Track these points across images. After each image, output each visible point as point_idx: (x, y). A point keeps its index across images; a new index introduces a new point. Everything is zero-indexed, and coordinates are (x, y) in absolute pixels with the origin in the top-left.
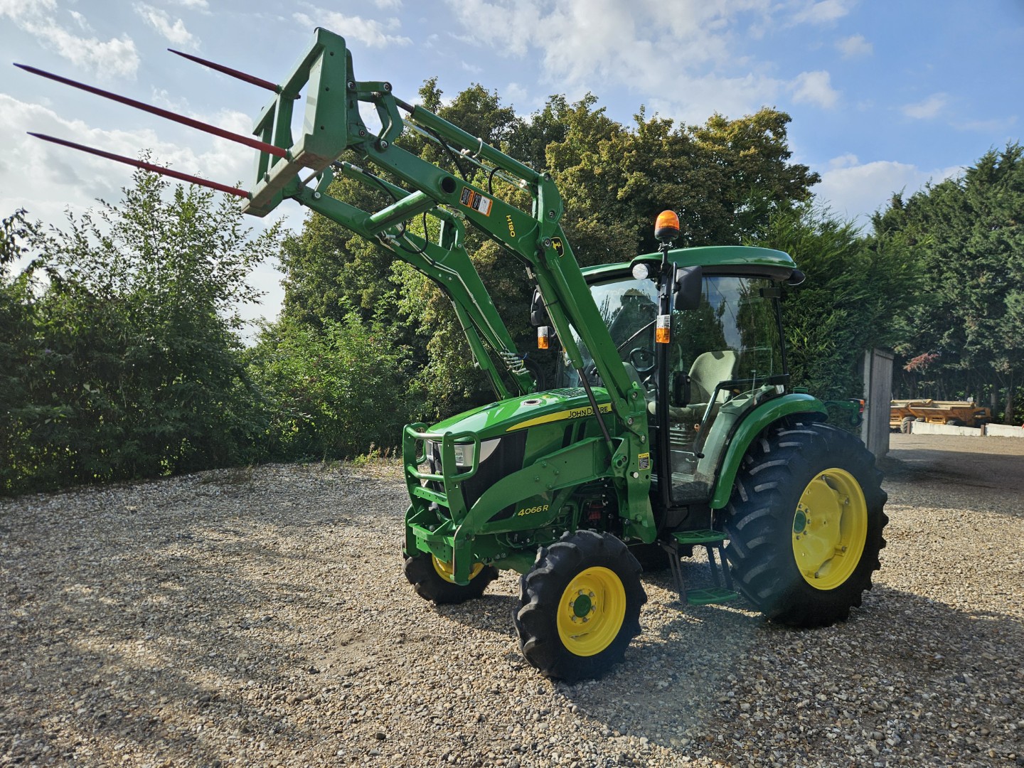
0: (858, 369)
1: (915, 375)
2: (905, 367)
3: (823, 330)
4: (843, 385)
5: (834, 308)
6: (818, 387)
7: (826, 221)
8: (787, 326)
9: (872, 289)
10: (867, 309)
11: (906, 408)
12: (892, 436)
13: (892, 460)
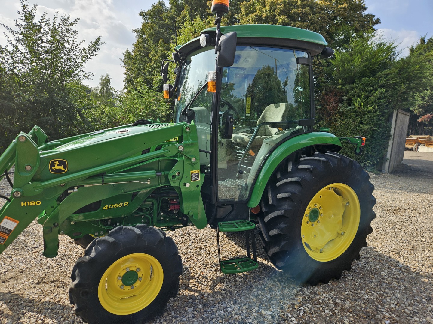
0: (389, 119)
1: (423, 124)
2: (418, 120)
3: (372, 99)
4: (380, 127)
5: (379, 88)
6: (367, 128)
7: (380, 42)
8: (354, 97)
9: (400, 78)
10: (396, 89)
11: (417, 139)
12: (406, 153)
13: (404, 165)
